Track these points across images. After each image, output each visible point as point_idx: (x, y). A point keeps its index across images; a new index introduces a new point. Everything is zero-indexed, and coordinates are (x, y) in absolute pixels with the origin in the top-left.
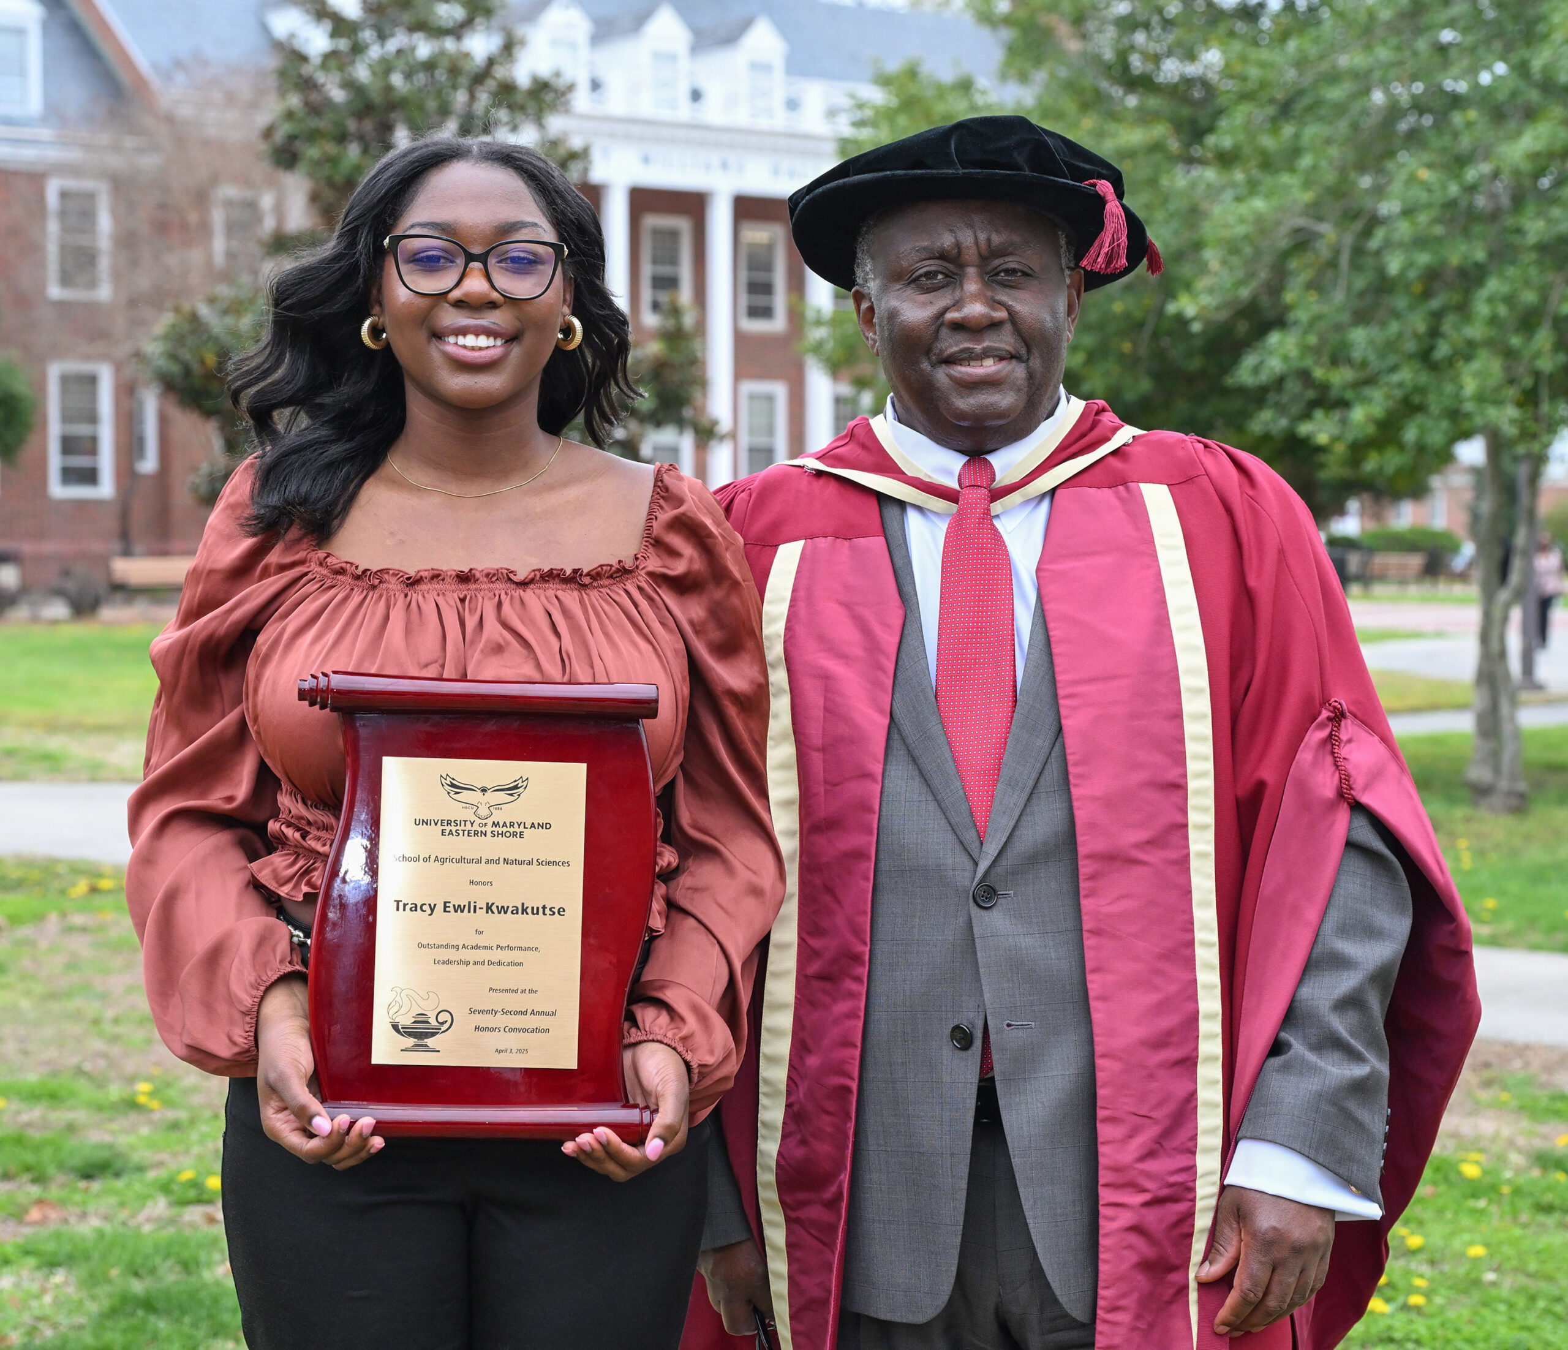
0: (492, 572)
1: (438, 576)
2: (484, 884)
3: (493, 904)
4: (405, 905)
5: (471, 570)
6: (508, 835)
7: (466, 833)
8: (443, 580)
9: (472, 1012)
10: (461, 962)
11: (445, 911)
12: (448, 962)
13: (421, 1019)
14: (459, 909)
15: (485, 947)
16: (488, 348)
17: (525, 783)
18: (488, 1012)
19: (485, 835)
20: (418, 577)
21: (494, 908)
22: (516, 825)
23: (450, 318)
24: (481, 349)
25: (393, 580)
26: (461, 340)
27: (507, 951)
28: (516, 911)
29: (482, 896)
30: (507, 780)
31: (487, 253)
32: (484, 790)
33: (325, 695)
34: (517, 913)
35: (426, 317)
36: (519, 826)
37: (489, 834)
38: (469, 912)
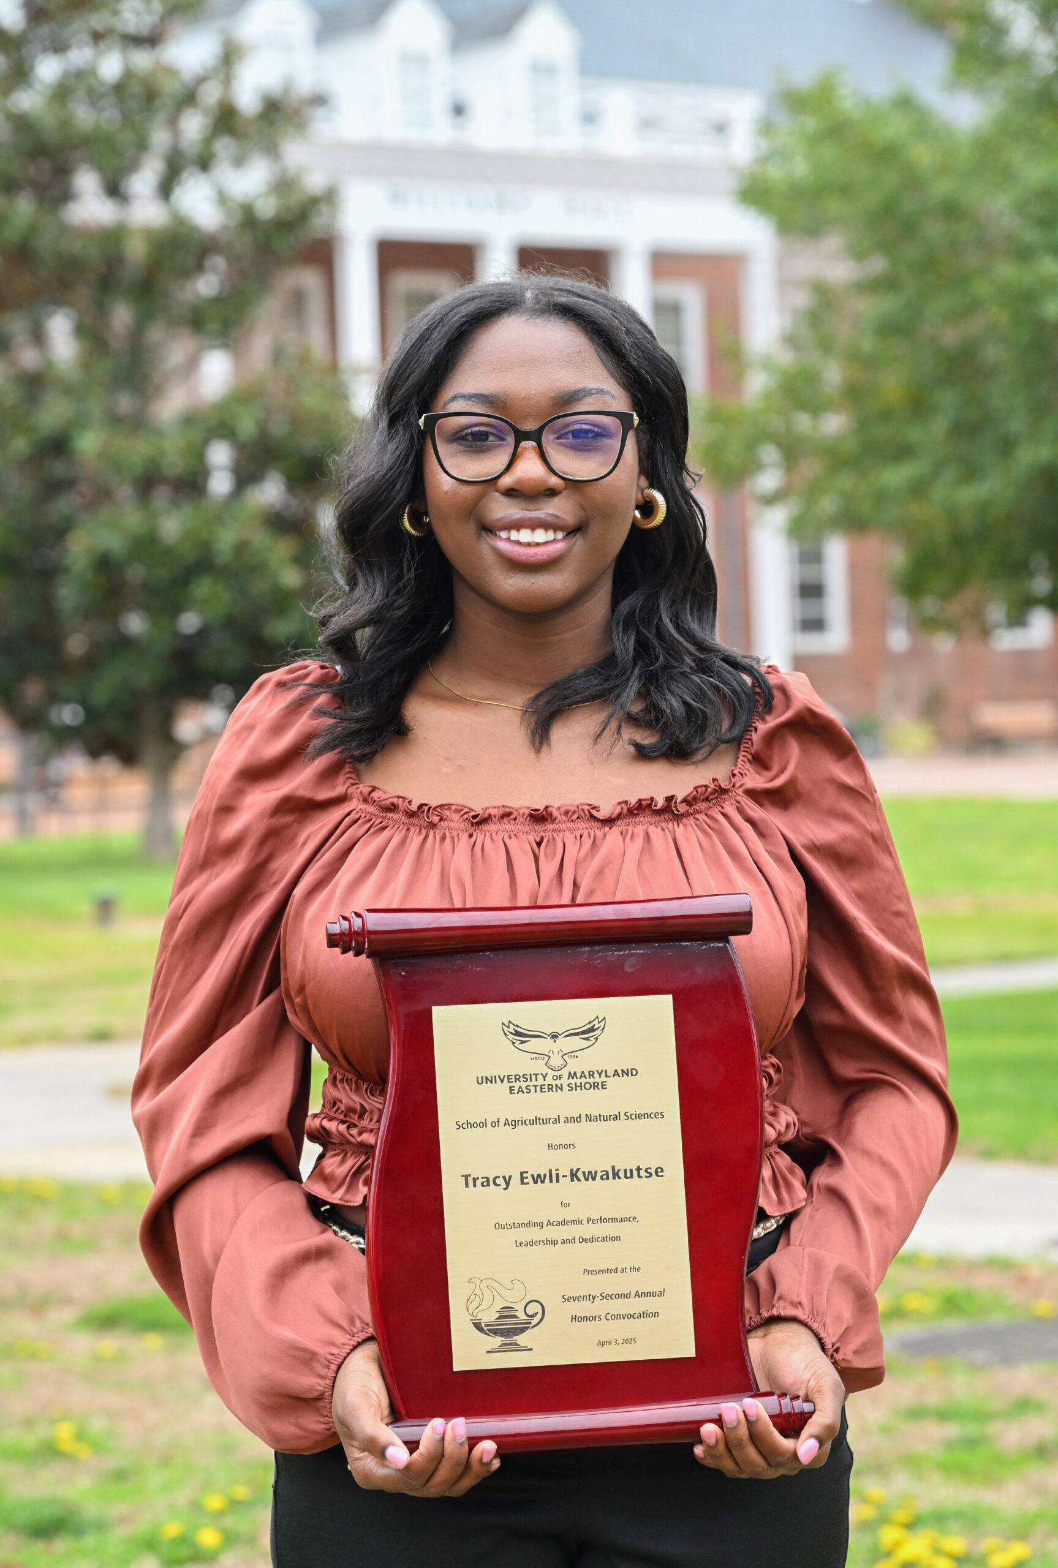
0: (572, 809)
1: (509, 814)
2: (566, 1147)
3: (578, 1170)
4: (475, 1180)
5: (547, 807)
6: (588, 1086)
7: (538, 1088)
8: (515, 819)
9: (566, 1299)
10: (547, 1242)
11: (522, 1183)
12: (532, 1243)
13: (506, 1313)
14: (538, 1179)
15: (573, 1222)
16: (547, 542)
17: (602, 1024)
18: (584, 1298)
19: (561, 1089)
20: (486, 815)
21: (580, 1175)
22: (596, 1075)
23: (501, 509)
24: (538, 544)
25: (456, 817)
26: (514, 535)
27: (599, 1225)
28: (605, 1176)
29: (563, 1162)
30: (581, 1023)
31: (541, 430)
32: (555, 1036)
33: (360, 939)
34: (608, 1178)
35: (473, 509)
36: (600, 1074)
37: (565, 1088)
38: (551, 1181)
